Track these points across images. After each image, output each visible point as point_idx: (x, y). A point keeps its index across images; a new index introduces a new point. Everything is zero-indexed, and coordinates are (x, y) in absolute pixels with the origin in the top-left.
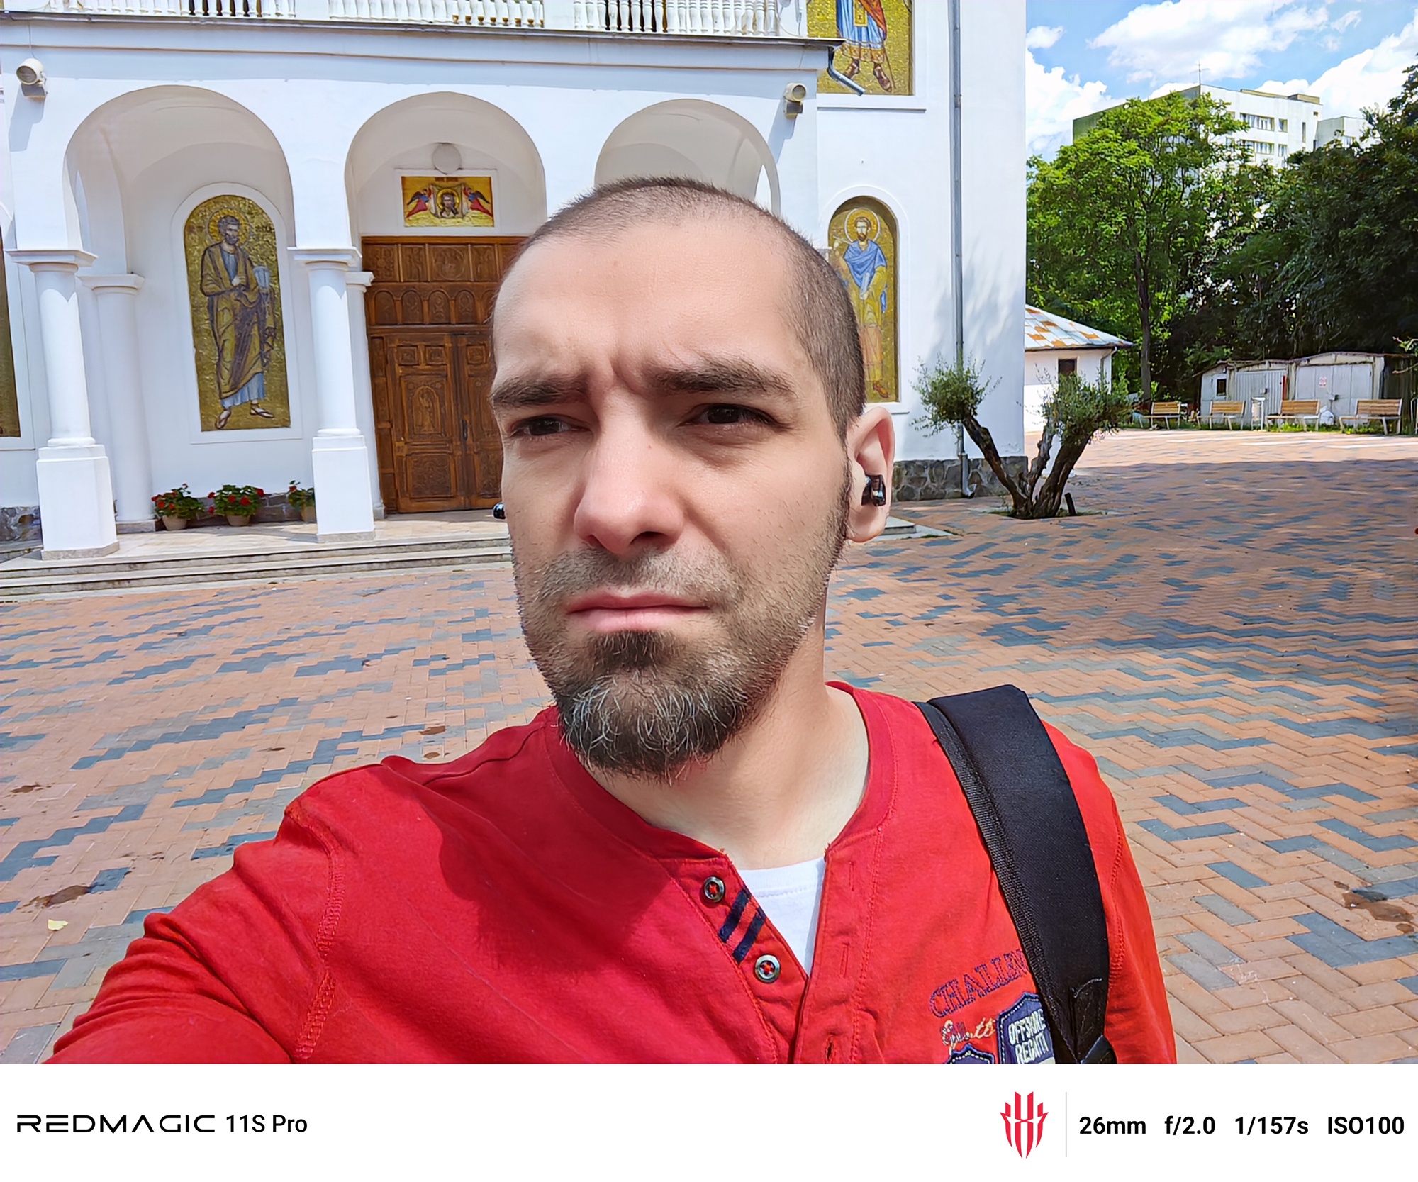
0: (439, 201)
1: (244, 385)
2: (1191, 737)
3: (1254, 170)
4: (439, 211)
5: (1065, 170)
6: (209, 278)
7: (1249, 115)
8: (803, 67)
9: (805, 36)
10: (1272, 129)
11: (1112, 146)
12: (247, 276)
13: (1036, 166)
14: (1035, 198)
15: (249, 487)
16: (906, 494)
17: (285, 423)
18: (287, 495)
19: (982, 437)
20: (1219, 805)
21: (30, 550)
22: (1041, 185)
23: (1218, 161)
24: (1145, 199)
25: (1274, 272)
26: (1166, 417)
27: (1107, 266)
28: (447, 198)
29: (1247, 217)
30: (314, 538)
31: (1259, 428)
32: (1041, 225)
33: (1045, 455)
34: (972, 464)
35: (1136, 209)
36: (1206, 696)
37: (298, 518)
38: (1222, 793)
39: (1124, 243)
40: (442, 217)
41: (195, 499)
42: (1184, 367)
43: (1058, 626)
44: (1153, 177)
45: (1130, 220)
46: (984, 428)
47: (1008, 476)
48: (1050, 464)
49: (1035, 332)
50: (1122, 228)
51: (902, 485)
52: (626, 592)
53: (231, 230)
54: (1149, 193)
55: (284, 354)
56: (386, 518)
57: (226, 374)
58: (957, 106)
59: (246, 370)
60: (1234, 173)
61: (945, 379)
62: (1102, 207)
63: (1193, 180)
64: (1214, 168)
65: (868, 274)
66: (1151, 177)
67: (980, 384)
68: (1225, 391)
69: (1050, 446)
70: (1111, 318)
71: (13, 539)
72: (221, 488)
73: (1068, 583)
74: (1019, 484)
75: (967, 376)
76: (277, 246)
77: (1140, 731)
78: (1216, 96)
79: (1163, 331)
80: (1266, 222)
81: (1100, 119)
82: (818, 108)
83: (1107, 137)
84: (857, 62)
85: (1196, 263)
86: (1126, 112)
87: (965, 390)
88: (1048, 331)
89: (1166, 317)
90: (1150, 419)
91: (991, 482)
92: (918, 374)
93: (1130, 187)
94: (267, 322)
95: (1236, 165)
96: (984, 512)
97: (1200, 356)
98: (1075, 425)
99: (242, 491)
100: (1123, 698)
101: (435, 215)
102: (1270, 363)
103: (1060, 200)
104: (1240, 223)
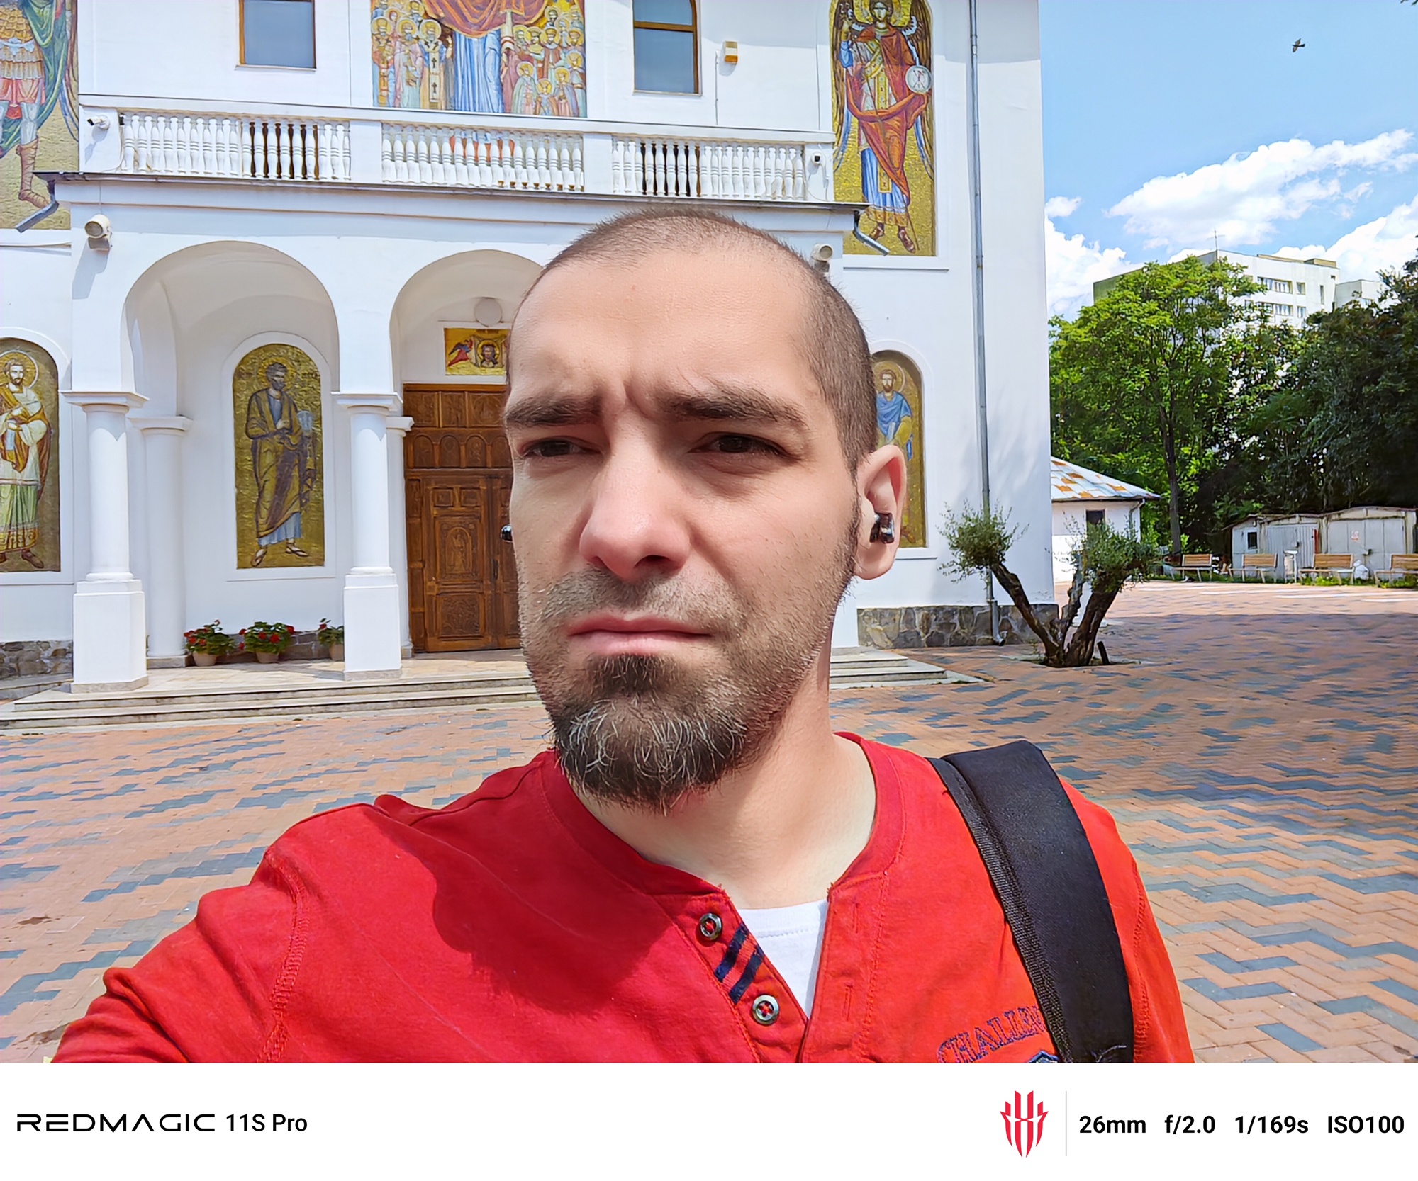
0: (479, 352)
1: (283, 523)
2: (1237, 892)
3: (1273, 330)
4: (479, 361)
5: (1087, 329)
6: (255, 421)
7: (1267, 279)
8: (830, 229)
9: (831, 200)
10: (1290, 292)
11: (1132, 306)
12: (291, 420)
13: (1058, 325)
14: (1058, 355)
15: (280, 624)
16: (936, 639)
17: (320, 562)
18: (317, 633)
19: (1011, 583)
20: (1268, 963)
21: (60, 684)
22: (1064, 343)
23: (1237, 321)
24: (1167, 357)
25: (1299, 428)
26: (1198, 569)
27: (1132, 421)
28: (487, 349)
29: (1271, 375)
30: (341, 675)
31: (1293, 582)
32: (1066, 381)
33: (1076, 603)
34: (1003, 610)
35: (1158, 367)
36: (1251, 850)
37: (326, 656)
38: (1270, 951)
39: (1148, 398)
40: (483, 366)
41: (227, 636)
42: (1214, 522)
43: (1095, 775)
44: (1174, 336)
45: (1153, 377)
46: (1013, 574)
47: (1039, 622)
48: (1081, 612)
49: (1061, 484)
50: (1145, 384)
51: (931, 630)
52: (631, 616)
53: (278, 376)
54: (1171, 352)
55: (323, 496)
56: (413, 657)
57: (264, 513)
58: (979, 266)
59: (284, 511)
60: (1255, 333)
61: (972, 525)
62: (1124, 364)
63: (1213, 340)
64: (1234, 327)
65: (894, 424)
66: (1172, 337)
67: (1007, 531)
68: (1256, 545)
69: (1080, 594)
70: (1138, 472)
71: (44, 673)
72: (253, 625)
73: (1103, 731)
74: (1051, 631)
75: (994, 523)
76: (322, 392)
77: (1183, 886)
78: (1233, 260)
79: (1190, 486)
80: (1289, 380)
81: (1121, 282)
82: (844, 268)
83: (1127, 298)
84: (882, 226)
85: (1220, 418)
86: (1144, 275)
87: (992, 536)
88: (1075, 483)
89: (1193, 470)
90: (1181, 571)
91: (1022, 629)
92: (945, 520)
93: (1152, 345)
94: (309, 463)
95: (1256, 325)
96: (1015, 659)
97: (1229, 509)
98: (1105, 573)
99: (272, 629)
100: (1165, 850)
101: (475, 365)
102: (1300, 517)
103: (1083, 358)
104: (1263, 381)
